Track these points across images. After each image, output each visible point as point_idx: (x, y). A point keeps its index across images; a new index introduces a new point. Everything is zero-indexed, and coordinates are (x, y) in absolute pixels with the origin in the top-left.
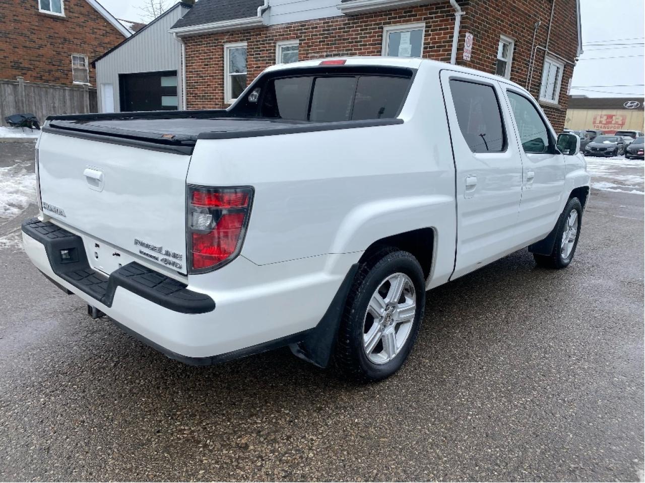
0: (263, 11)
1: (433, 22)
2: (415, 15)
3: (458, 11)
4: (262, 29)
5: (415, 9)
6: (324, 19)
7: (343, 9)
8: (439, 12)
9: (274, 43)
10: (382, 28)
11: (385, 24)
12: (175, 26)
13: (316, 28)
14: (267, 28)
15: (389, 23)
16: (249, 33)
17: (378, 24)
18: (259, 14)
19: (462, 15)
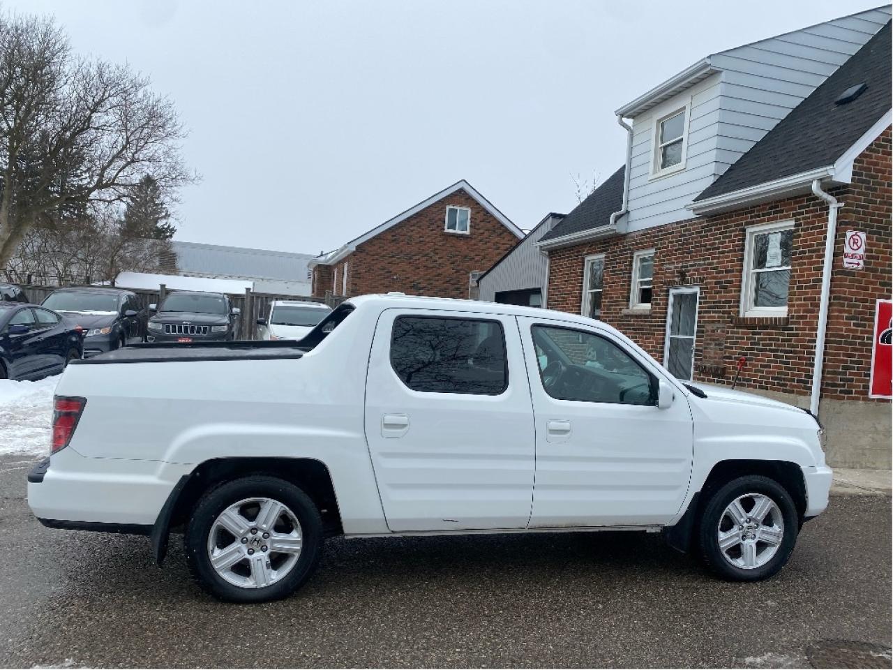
0: (617, 218)
1: (803, 219)
2: (782, 211)
3: (831, 203)
4: (619, 238)
5: (782, 203)
6: (681, 222)
7: (694, 210)
8: (811, 205)
9: (632, 253)
10: (744, 230)
11: (747, 224)
12: (542, 240)
13: (673, 233)
14: (624, 236)
15: (753, 223)
16: (608, 243)
17: (737, 225)
18: (612, 221)
19: (839, 208)
